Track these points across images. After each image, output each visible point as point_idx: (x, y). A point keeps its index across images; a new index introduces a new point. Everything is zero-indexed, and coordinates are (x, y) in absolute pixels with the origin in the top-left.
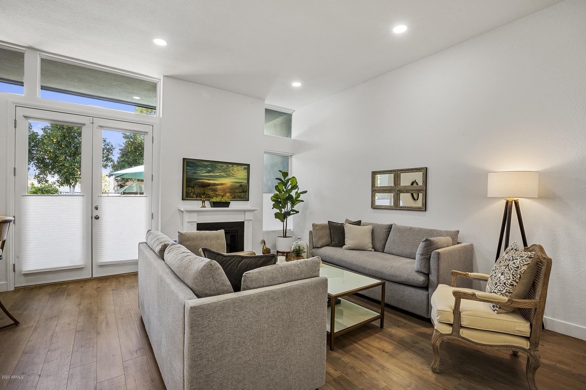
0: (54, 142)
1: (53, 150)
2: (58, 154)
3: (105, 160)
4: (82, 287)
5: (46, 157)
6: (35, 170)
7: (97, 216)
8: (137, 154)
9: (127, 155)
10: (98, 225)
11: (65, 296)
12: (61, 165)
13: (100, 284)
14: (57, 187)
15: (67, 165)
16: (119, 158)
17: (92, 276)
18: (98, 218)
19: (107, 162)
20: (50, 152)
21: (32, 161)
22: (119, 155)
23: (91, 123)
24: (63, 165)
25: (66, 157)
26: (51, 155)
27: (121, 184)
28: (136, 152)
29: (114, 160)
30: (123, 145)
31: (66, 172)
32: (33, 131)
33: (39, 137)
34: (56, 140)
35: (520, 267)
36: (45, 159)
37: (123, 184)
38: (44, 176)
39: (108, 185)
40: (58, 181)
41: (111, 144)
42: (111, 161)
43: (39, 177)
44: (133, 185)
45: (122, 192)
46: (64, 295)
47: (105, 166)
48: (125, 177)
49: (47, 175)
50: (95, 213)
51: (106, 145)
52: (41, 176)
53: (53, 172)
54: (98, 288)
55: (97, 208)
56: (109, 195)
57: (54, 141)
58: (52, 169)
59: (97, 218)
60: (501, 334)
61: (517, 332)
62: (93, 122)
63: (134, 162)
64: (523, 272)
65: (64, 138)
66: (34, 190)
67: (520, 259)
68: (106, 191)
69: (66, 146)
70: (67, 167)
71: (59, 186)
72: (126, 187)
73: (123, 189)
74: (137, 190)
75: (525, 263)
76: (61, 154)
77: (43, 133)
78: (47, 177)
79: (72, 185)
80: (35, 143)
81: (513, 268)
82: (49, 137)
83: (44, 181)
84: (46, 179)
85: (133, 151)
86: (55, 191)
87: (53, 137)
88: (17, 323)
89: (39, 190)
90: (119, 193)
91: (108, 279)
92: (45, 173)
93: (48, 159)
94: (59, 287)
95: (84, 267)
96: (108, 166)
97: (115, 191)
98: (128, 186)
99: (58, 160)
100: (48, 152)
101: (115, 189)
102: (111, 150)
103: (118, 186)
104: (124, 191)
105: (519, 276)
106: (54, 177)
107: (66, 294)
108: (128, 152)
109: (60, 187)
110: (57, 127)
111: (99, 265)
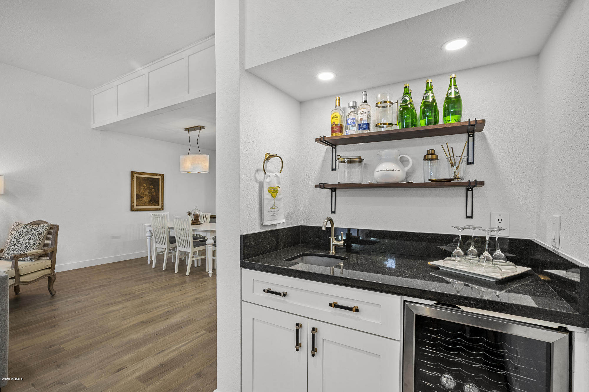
35: (43, 232)
60: (39, 271)
61: (47, 266)
64: (44, 235)
67: (42, 228)
75: (46, 229)
81: (38, 234)
105: (42, 238)
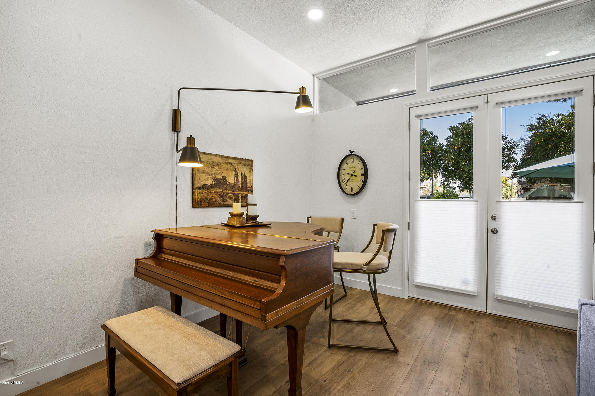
0: (456, 150)
1: (454, 157)
2: (459, 160)
3: (506, 161)
4: (473, 323)
5: (449, 165)
6: (441, 178)
7: (494, 228)
8: (550, 146)
9: (534, 150)
10: (496, 241)
11: (451, 330)
12: (462, 171)
13: (497, 328)
14: (458, 193)
15: (466, 170)
16: (523, 156)
17: (487, 310)
18: (497, 232)
19: (508, 163)
20: (452, 159)
21: (439, 170)
22: (523, 153)
23: (486, 103)
24: (463, 171)
25: (466, 162)
26: (454, 162)
27: (525, 187)
28: (548, 144)
29: (517, 159)
30: (529, 140)
31: (466, 177)
32: (439, 143)
33: (444, 147)
34: (457, 147)
36: (448, 167)
37: (529, 187)
38: (448, 183)
39: (509, 190)
40: (459, 187)
41: (513, 141)
42: (514, 161)
43: (444, 184)
44: (543, 188)
45: (527, 197)
46: (450, 327)
47: (506, 168)
48: (532, 176)
49: (450, 182)
50: (493, 225)
51: (507, 143)
52: (446, 183)
53: (455, 179)
54: (494, 335)
55: (494, 218)
56: (511, 200)
57: (455, 148)
58: (455, 176)
59: (495, 232)
62: (488, 101)
63: (545, 157)
65: (464, 144)
66: (438, 195)
68: (507, 196)
69: (466, 151)
70: (467, 172)
71: (460, 191)
72: (534, 190)
73: (529, 193)
74: (548, 194)
76: (462, 160)
77: (446, 143)
78: (450, 183)
79: (472, 190)
80: (441, 154)
82: (451, 145)
83: (448, 188)
84: (450, 185)
85: (543, 144)
86: (455, 196)
87: (454, 145)
88: (395, 351)
89: (442, 195)
90: (524, 198)
91: (510, 322)
92: (449, 180)
93: (451, 166)
94: (447, 312)
95: (476, 295)
96: (510, 167)
97: (519, 196)
98: (535, 189)
99: (459, 166)
100: (451, 160)
101: (519, 193)
102: (514, 148)
103: (522, 189)
104: (530, 195)
106: (456, 183)
107: (452, 328)
108: (536, 147)
109: (461, 193)
110: (458, 135)
111: (497, 299)
